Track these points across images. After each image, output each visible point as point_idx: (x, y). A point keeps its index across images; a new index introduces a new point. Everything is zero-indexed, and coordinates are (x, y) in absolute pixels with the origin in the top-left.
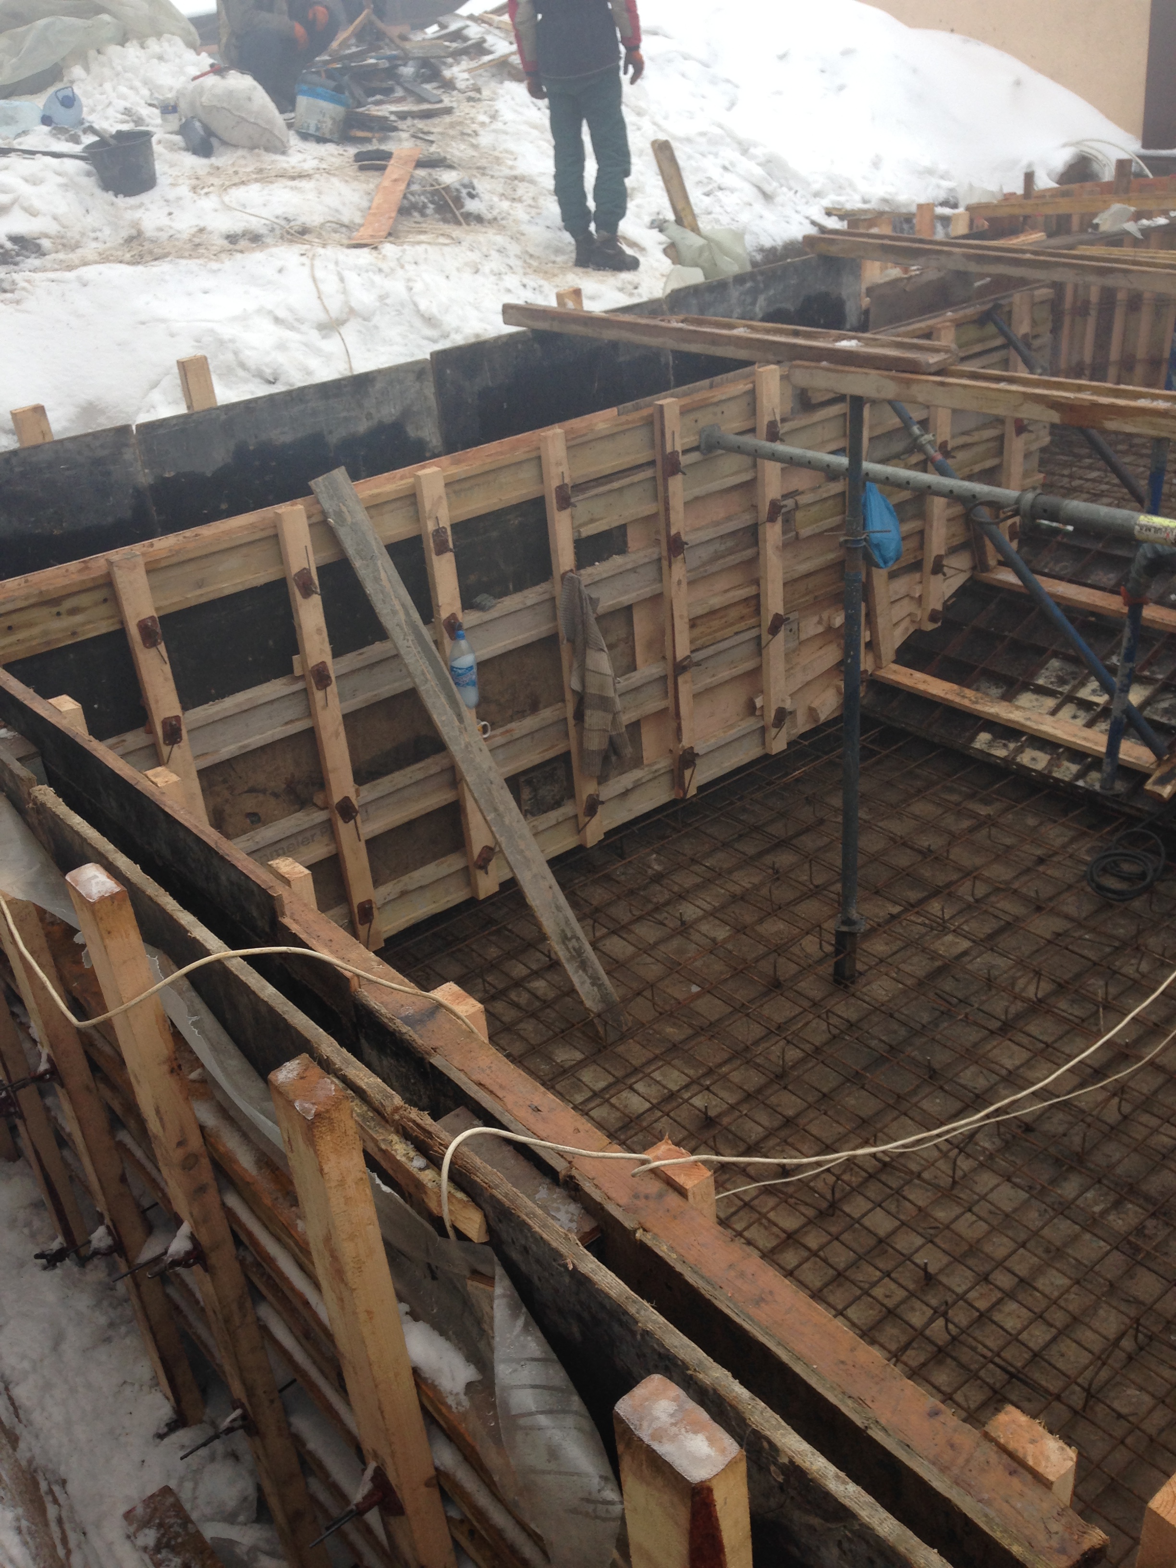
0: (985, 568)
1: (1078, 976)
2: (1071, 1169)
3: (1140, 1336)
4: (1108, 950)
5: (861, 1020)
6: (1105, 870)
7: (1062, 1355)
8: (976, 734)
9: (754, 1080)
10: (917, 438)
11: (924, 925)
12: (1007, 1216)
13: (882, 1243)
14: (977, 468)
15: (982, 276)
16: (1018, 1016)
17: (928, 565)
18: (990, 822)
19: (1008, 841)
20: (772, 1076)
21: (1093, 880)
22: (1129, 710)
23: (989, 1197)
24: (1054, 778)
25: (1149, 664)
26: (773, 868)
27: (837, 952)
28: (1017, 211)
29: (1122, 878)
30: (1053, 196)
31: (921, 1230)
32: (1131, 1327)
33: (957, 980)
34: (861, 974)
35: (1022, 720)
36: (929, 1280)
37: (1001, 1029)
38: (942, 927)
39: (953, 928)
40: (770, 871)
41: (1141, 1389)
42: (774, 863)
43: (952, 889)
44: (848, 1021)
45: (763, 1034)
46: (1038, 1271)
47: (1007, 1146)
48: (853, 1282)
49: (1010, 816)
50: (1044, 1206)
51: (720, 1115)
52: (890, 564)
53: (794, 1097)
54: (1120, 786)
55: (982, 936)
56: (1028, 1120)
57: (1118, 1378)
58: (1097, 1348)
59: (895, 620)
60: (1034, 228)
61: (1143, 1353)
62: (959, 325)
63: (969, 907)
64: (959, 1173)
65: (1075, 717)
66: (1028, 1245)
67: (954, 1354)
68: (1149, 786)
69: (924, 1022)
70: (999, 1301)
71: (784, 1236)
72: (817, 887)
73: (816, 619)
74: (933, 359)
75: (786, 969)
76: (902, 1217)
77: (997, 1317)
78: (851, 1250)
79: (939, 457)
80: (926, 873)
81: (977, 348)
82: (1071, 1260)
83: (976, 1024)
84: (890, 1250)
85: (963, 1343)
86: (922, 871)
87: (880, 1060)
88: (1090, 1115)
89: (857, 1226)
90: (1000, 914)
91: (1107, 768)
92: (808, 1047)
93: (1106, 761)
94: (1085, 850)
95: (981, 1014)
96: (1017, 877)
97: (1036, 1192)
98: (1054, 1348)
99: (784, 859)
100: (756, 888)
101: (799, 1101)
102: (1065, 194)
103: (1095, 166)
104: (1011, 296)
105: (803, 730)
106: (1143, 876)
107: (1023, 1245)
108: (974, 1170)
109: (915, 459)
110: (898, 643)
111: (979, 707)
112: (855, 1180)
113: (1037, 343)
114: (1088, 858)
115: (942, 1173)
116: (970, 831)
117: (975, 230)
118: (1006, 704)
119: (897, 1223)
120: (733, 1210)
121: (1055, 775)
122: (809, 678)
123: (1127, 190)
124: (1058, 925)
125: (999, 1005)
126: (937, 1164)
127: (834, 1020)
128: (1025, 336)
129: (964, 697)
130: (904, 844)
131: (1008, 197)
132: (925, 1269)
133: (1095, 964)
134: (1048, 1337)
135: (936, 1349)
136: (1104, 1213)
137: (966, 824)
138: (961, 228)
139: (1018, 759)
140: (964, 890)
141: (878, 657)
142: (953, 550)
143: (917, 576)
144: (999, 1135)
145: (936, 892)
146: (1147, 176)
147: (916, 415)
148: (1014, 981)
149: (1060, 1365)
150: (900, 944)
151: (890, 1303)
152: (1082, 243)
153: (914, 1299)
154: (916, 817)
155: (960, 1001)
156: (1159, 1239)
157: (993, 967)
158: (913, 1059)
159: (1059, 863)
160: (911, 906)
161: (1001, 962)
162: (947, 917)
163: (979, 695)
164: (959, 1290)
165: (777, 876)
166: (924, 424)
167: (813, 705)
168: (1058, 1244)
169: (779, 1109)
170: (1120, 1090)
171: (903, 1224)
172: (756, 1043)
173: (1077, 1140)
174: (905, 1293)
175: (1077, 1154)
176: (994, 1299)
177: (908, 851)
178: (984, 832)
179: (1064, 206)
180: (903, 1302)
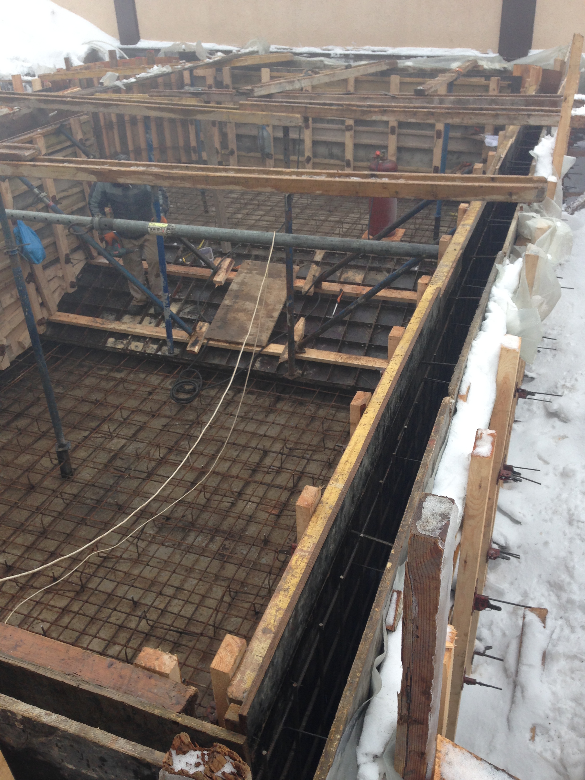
0: (93, 258)
1: (177, 443)
2: (190, 530)
3: (232, 593)
4: (187, 427)
5: (80, 492)
6: (178, 391)
7: (201, 615)
8: (107, 339)
9: (31, 539)
10: (37, 195)
11: (102, 437)
12: (166, 561)
13: (110, 596)
14: (75, 208)
15: (53, 110)
16: (154, 468)
17: (63, 259)
18: (123, 381)
19: (133, 387)
20: (39, 534)
21: (174, 397)
22: (172, 316)
23: (156, 555)
24: (147, 353)
25: (177, 292)
26: (17, 429)
27: (60, 462)
28: (64, 77)
29: (188, 392)
30: (81, 69)
31: (127, 583)
32: (226, 591)
33: (123, 459)
34: (75, 470)
35: (127, 329)
36: (136, 604)
37: (147, 477)
38: (110, 436)
39: (115, 435)
40: (16, 430)
41: (237, 617)
42: (17, 426)
43: (111, 416)
44: (73, 495)
45: (29, 515)
46: (184, 581)
47: (160, 529)
48: (99, 620)
49: (132, 375)
50: (181, 551)
51: (15, 562)
52: (41, 261)
53: (52, 541)
54: (177, 351)
55: (130, 435)
56: (167, 514)
57: (226, 616)
58: (214, 606)
59: (53, 290)
60: (75, 86)
61: (235, 600)
62: (45, 136)
63: (122, 423)
64: (140, 550)
65: (150, 323)
66: (176, 571)
67: (153, 634)
68: (188, 348)
69: (111, 484)
70: (169, 602)
71: (60, 610)
72: (43, 432)
73: (9, 295)
74: (27, 153)
75: (36, 478)
76: (118, 580)
77: (170, 609)
78: (95, 605)
79: (52, 204)
80: (98, 412)
81: (58, 147)
82: (197, 571)
83: (135, 477)
84: (115, 597)
85: (156, 627)
86: (96, 411)
87: (93, 509)
88: (193, 503)
89: (96, 592)
90: (137, 423)
91: (169, 344)
92: (55, 514)
93: (168, 340)
94: (168, 384)
95: (137, 472)
96: (140, 404)
97: (177, 546)
98: (197, 613)
99: (22, 423)
100: (11, 441)
101: (55, 542)
102: (87, 68)
103: (101, 54)
104: (68, 120)
105: (17, 354)
106: (194, 390)
107: (174, 572)
108: (147, 546)
109: (41, 206)
110: (57, 302)
111: (105, 326)
112: (91, 571)
113: (88, 143)
114: (171, 387)
115: (132, 552)
116: (115, 387)
117: (45, 88)
118: (117, 322)
119: (116, 584)
120: (31, 608)
121: (148, 352)
122: (13, 326)
123: (117, 66)
124: (164, 421)
125: (144, 466)
126: (129, 549)
127: (66, 496)
128: (81, 139)
129: (97, 322)
130: (83, 400)
131: (59, 70)
132: (132, 600)
133: (183, 435)
134: (194, 609)
135: (145, 635)
136: (207, 545)
137: (112, 383)
138: (38, 87)
139: (129, 348)
140: (117, 416)
141: (48, 310)
142: (74, 251)
143: (59, 265)
144: (155, 526)
145: (104, 420)
146: (125, 58)
147: (35, 183)
148: (149, 453)
149: (201, 620)
150: (92, 450)
151: (119, 622)
152: (96, 92)
153: (130, 616)
154: (87, 386)
155: (126, 469)
156: (232, 548)
157: (138, 449)
158: (110, 503)
159: (157, 392)
160: (94, 430)
161: (141, 446)
162: (112, 431)
163: (104, 320)
164: (150, 604)
165: (21, 432)
166: (41, 188)
167: (20, 340)
168: (190, 566)
169: (46, 549)
170: (204, 488)
171: (119, 583)
172: (27, 520)
173: (190, 516)
174: (125, 615)
175: (191, 522)
176: (167, 602)
177: (87, 403)
178: (121, 386)
179: (87, 75)
180: (126, 619)
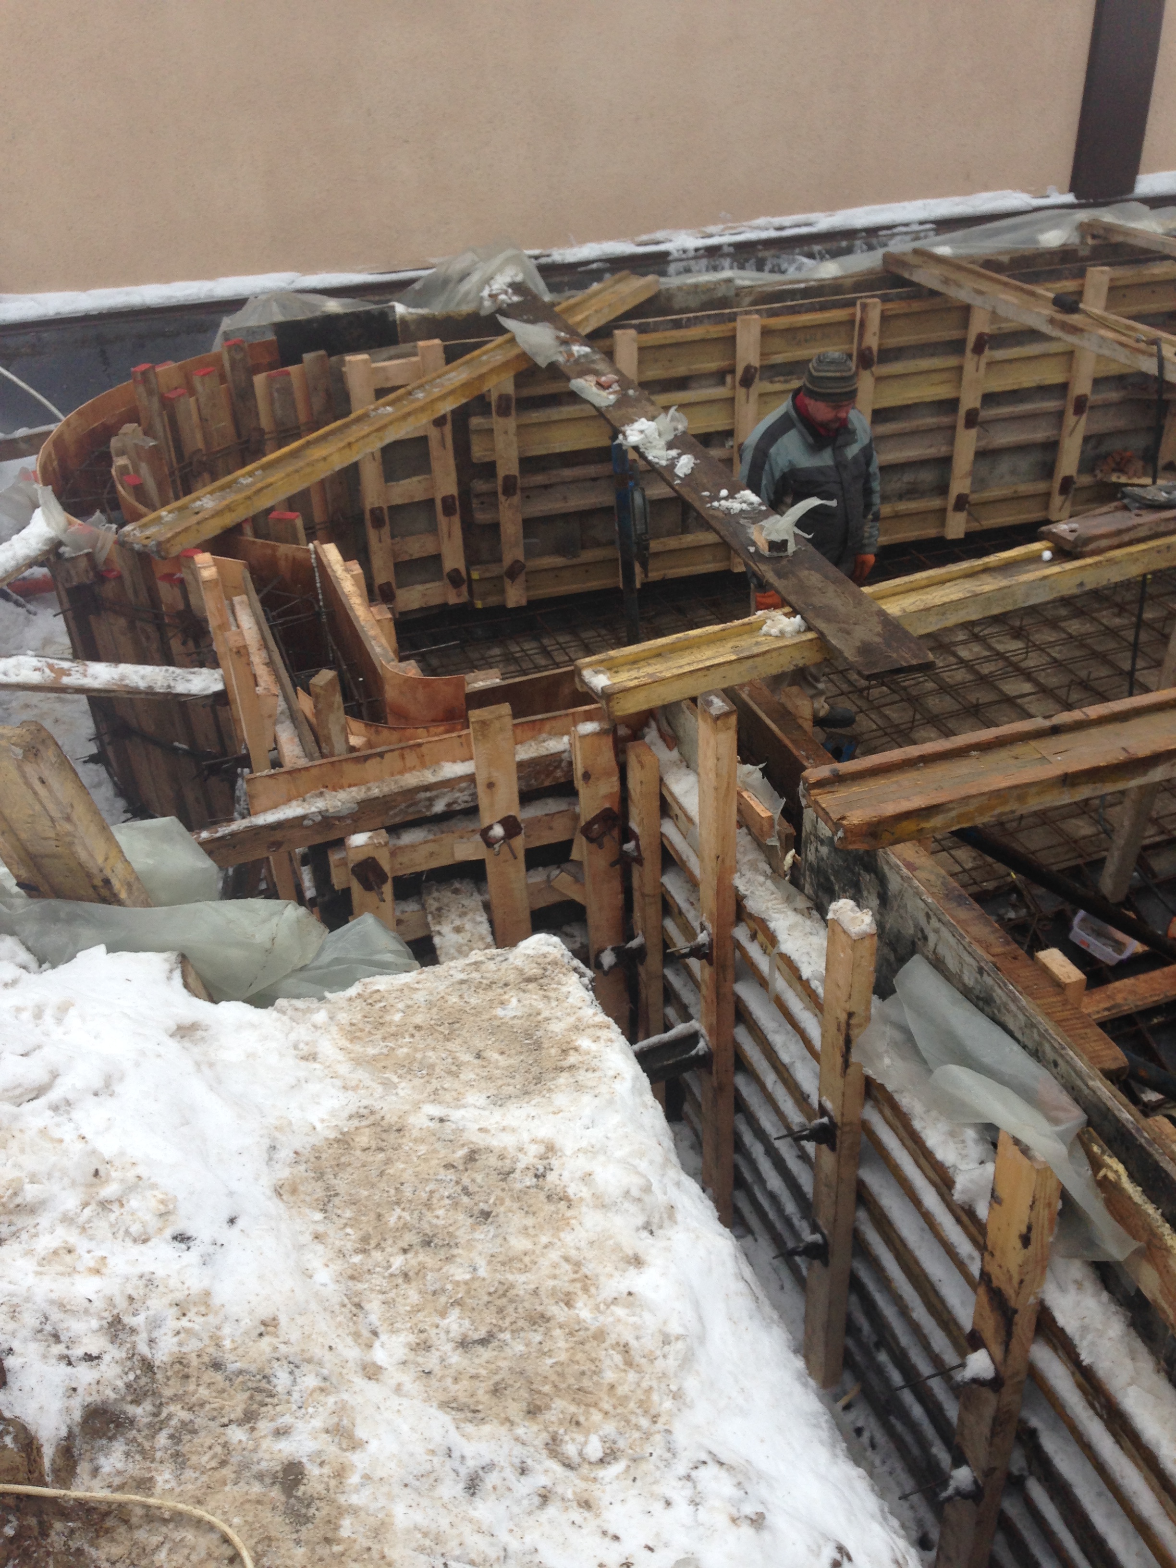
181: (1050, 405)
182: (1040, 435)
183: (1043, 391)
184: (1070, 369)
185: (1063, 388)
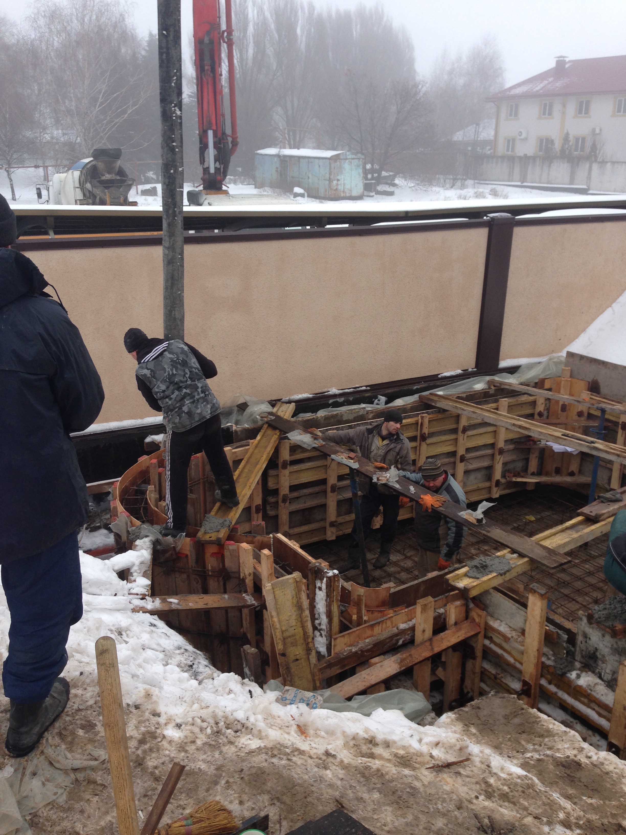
181: (489, 452)
182: (486, 463)
183: (485, 446)
184: (495, 437)
185: (492, 446)
